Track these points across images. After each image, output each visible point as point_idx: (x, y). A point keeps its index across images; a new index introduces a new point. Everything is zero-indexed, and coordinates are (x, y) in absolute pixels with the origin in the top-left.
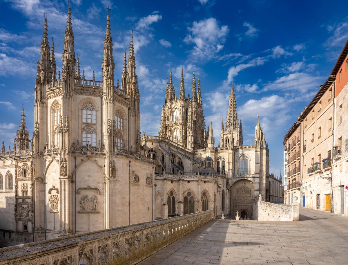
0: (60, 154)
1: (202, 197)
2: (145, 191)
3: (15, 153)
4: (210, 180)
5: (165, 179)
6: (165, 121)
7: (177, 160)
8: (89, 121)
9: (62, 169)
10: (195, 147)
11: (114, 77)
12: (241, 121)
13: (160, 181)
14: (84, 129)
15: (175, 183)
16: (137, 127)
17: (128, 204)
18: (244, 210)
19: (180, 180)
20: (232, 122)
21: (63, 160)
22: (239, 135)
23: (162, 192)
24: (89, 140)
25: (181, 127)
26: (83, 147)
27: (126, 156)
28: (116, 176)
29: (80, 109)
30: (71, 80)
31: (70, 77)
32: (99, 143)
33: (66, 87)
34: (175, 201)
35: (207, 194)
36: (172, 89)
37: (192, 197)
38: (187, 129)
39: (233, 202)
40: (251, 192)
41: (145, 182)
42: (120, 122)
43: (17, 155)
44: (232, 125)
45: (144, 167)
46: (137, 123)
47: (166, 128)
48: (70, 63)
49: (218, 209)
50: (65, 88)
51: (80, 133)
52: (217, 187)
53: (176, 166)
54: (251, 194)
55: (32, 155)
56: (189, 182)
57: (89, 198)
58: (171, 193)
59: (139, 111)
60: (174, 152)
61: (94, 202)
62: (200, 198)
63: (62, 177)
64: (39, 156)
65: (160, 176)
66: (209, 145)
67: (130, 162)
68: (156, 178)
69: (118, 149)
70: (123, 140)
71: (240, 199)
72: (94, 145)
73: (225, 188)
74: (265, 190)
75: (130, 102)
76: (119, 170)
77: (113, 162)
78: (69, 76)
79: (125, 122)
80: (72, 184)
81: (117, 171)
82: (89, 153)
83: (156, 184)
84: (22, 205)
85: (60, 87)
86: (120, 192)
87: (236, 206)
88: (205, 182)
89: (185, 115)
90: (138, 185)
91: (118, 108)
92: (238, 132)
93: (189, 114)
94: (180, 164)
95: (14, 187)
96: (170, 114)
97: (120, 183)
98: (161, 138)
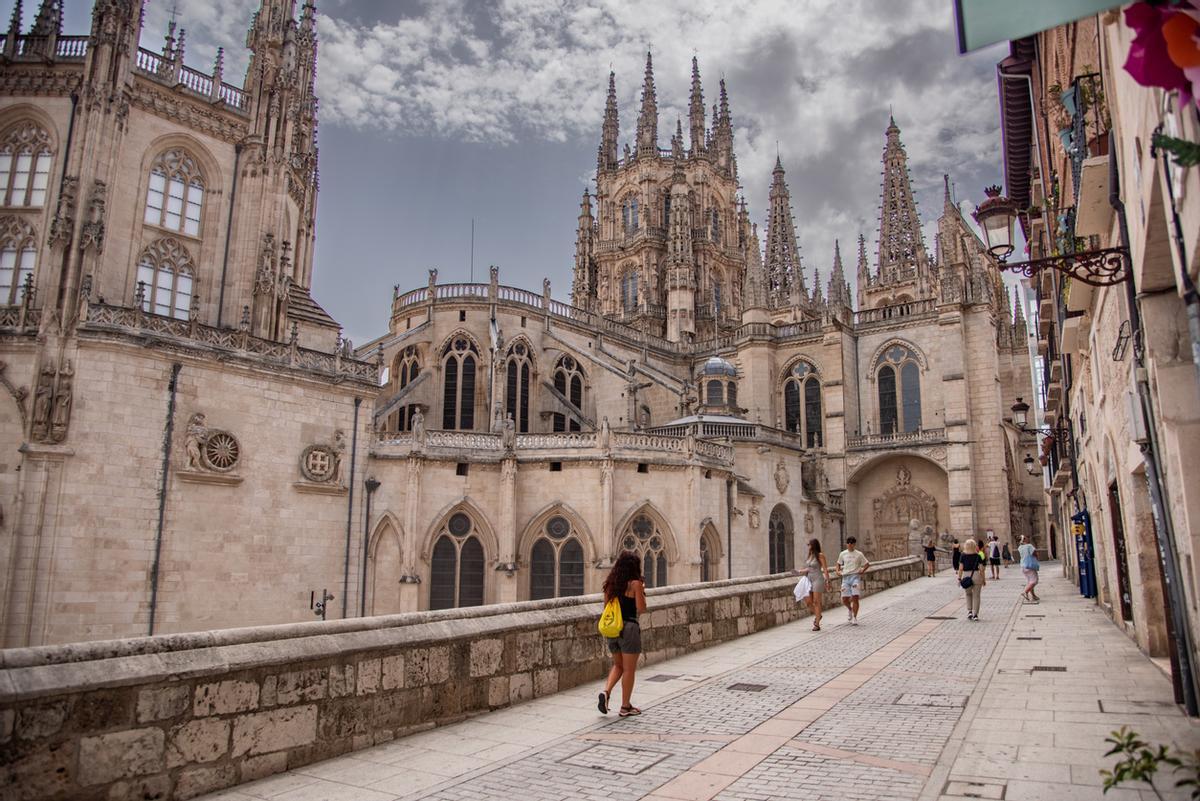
1: (628, 543)
2: (284, 513)
4: (674, 457)
6: (592, 243)
8: (18, 200)
15: (480, 474)
16: (266, 220)
22: (931, 291)
25: (644, 259)
34: (482, 560)
35: (655, 527)
37: (573, 543)
38: (665, 262)
40: (940, 513)
41: (291, 470)
42: (185, 200)
44: (902, 256)
45: (289, 398)
46: (266, 204)
47: (594, 268)
52: (729, 493)
54: (937, 524)
56: (556, 466)
58: (459, 523)
62: (607, 544)
65: (397, 439)
67: (177, 368)
68: (376, 451)
71: (888, 548)
73: (794, 498)
76: (90, 403)
79: (215, 201)
81: (79, 407)
83: (379, 480)
86: (84, 514)
88: (642, 469)
89: (660, 213)
90: (234, 482)
91: (167, 143)
92: (925, 281)
96: (605, 215)
97: (93, 471)
98: (501, 292)
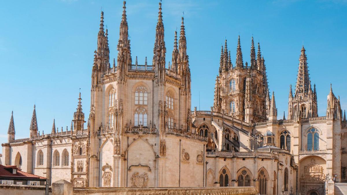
0: (114, 134)
1: (259, 176)
2: (195, 169)
3: (72, 133)
4: (269, 157)
5: (217, 157)
6: (220, 92)
7: (232, 135)
8: (141, 103)
9: (116, 148)
10: (254, 119)
11: (166, 61)
12: (315, 86)
13: (212, 158)
14: (136, 110)
15: (228, 161)
16: (188, 106)
17: (178, 182)
18: (314, 191)
19: (234, 157)
20: (303, 87)
21: (117, 139)
22: (312, 103)
23: (213, 169)
24: (141, 120)
25: (238, 99)
26: (135, 127)
27: (177, 135)
28: (167, 154)
29: (133, 92)
30: (125, 67)
31: (124, 65)
32: (151, 123)
33: (121, 73)
34: (228, 179)
35: (265, 173)
36: (227, 57)
37: (248, 176)
38: (244, 100)
39: (300, 181)
40: (323, 171)
41: (196, 160)
42: (171, 101)
43: (73, 135)
44: (304, 92)
45: (195, 145)
46: (187, 102)
47: (221, 100)
48: (125, 51)
49: (279, 189)
50: (120, 75)
51: (133, 115)
52: (278, 165)
53: (231, 142)
54: (322, 173)
55: (88, 134)
56: (244, 159)
57: (139, 175)
58: (224, 171)
59: (190, 90)
60: (229, 127)
61: (144, 179)
62: (256, 176)
63: (116, 155)
64: (94, 136)
65: (212, 153)
66: (270, 118)
67: (180, 140)
68: (207, 156)
69: (168, 128)
70: (174, 119)
72: (145, 125)
73: (288, 166)
74: (340, 168)
75: (181, 81)
76: (169, 148)
77: (164, 141)
78: (124, 63)
79: (176, 101)
80: (125, 162)
81: (167, 149)
82: (141, 133)
83: (208, 162)
84: (77, 181)
85: (115, 73)
86: (170, 170)
87: (303, 186)
88: (262, 160)
89: (242, 85)
90: (189, 163)
91: (169, 89)
92: (311, 100)
93: (247, 84)
94: (236, 139)
95: (70, 164)
96: (224, 84)
97: (171, 161)
98: (214, 113)
